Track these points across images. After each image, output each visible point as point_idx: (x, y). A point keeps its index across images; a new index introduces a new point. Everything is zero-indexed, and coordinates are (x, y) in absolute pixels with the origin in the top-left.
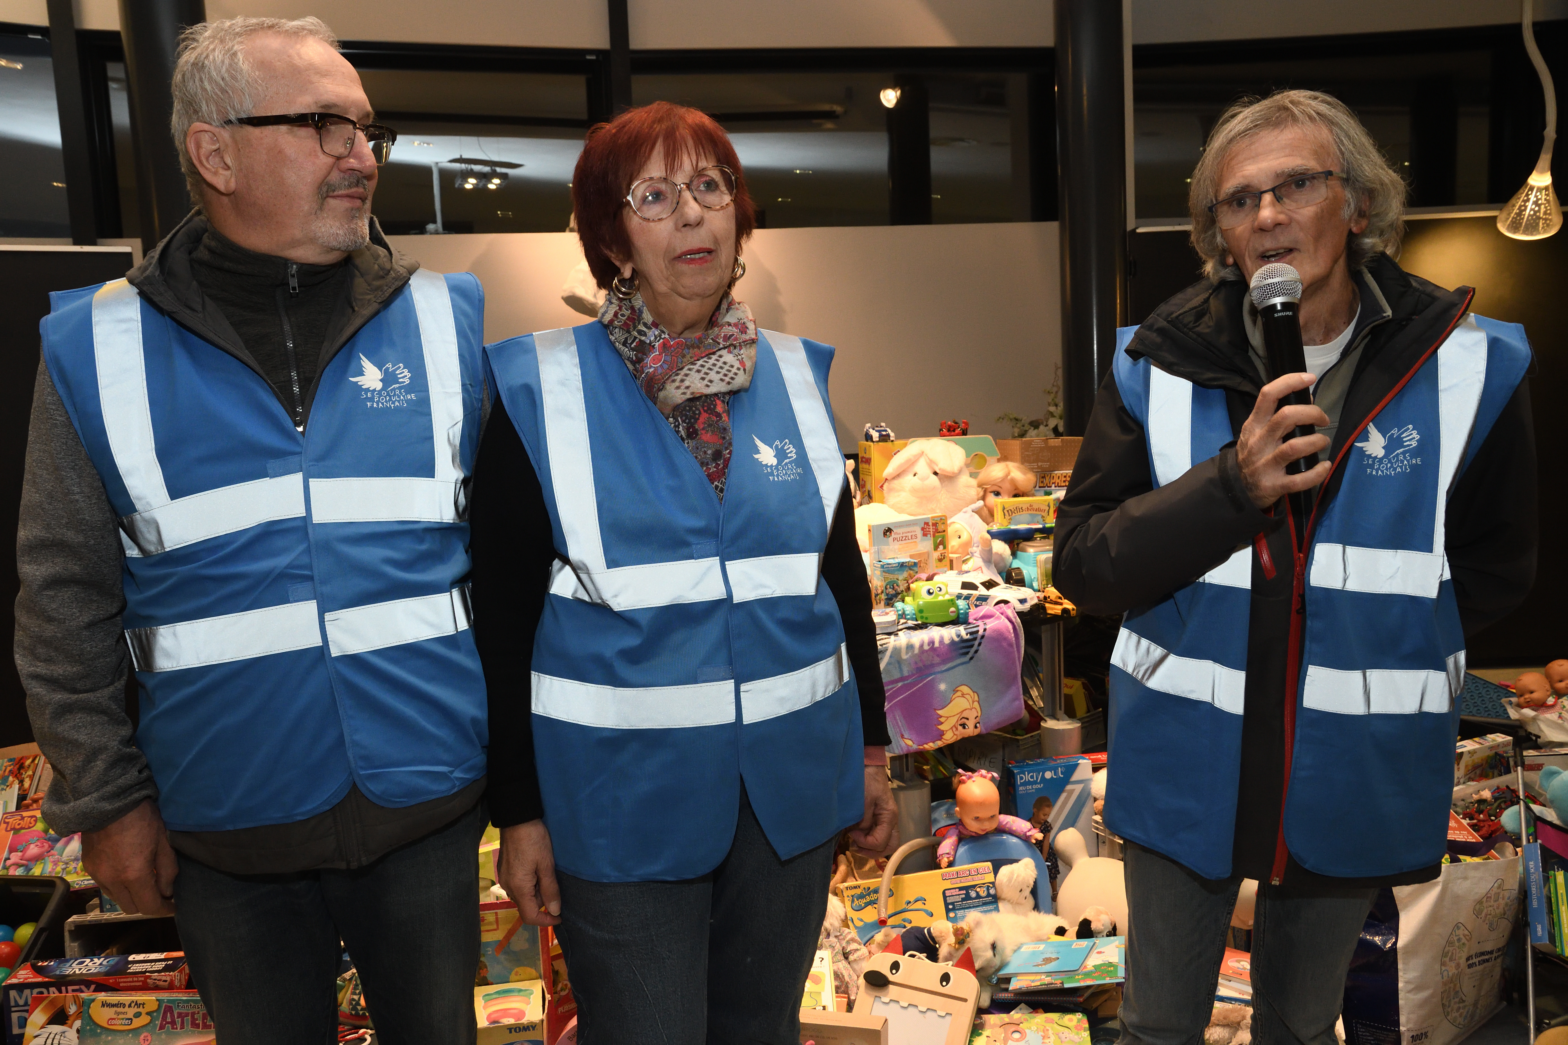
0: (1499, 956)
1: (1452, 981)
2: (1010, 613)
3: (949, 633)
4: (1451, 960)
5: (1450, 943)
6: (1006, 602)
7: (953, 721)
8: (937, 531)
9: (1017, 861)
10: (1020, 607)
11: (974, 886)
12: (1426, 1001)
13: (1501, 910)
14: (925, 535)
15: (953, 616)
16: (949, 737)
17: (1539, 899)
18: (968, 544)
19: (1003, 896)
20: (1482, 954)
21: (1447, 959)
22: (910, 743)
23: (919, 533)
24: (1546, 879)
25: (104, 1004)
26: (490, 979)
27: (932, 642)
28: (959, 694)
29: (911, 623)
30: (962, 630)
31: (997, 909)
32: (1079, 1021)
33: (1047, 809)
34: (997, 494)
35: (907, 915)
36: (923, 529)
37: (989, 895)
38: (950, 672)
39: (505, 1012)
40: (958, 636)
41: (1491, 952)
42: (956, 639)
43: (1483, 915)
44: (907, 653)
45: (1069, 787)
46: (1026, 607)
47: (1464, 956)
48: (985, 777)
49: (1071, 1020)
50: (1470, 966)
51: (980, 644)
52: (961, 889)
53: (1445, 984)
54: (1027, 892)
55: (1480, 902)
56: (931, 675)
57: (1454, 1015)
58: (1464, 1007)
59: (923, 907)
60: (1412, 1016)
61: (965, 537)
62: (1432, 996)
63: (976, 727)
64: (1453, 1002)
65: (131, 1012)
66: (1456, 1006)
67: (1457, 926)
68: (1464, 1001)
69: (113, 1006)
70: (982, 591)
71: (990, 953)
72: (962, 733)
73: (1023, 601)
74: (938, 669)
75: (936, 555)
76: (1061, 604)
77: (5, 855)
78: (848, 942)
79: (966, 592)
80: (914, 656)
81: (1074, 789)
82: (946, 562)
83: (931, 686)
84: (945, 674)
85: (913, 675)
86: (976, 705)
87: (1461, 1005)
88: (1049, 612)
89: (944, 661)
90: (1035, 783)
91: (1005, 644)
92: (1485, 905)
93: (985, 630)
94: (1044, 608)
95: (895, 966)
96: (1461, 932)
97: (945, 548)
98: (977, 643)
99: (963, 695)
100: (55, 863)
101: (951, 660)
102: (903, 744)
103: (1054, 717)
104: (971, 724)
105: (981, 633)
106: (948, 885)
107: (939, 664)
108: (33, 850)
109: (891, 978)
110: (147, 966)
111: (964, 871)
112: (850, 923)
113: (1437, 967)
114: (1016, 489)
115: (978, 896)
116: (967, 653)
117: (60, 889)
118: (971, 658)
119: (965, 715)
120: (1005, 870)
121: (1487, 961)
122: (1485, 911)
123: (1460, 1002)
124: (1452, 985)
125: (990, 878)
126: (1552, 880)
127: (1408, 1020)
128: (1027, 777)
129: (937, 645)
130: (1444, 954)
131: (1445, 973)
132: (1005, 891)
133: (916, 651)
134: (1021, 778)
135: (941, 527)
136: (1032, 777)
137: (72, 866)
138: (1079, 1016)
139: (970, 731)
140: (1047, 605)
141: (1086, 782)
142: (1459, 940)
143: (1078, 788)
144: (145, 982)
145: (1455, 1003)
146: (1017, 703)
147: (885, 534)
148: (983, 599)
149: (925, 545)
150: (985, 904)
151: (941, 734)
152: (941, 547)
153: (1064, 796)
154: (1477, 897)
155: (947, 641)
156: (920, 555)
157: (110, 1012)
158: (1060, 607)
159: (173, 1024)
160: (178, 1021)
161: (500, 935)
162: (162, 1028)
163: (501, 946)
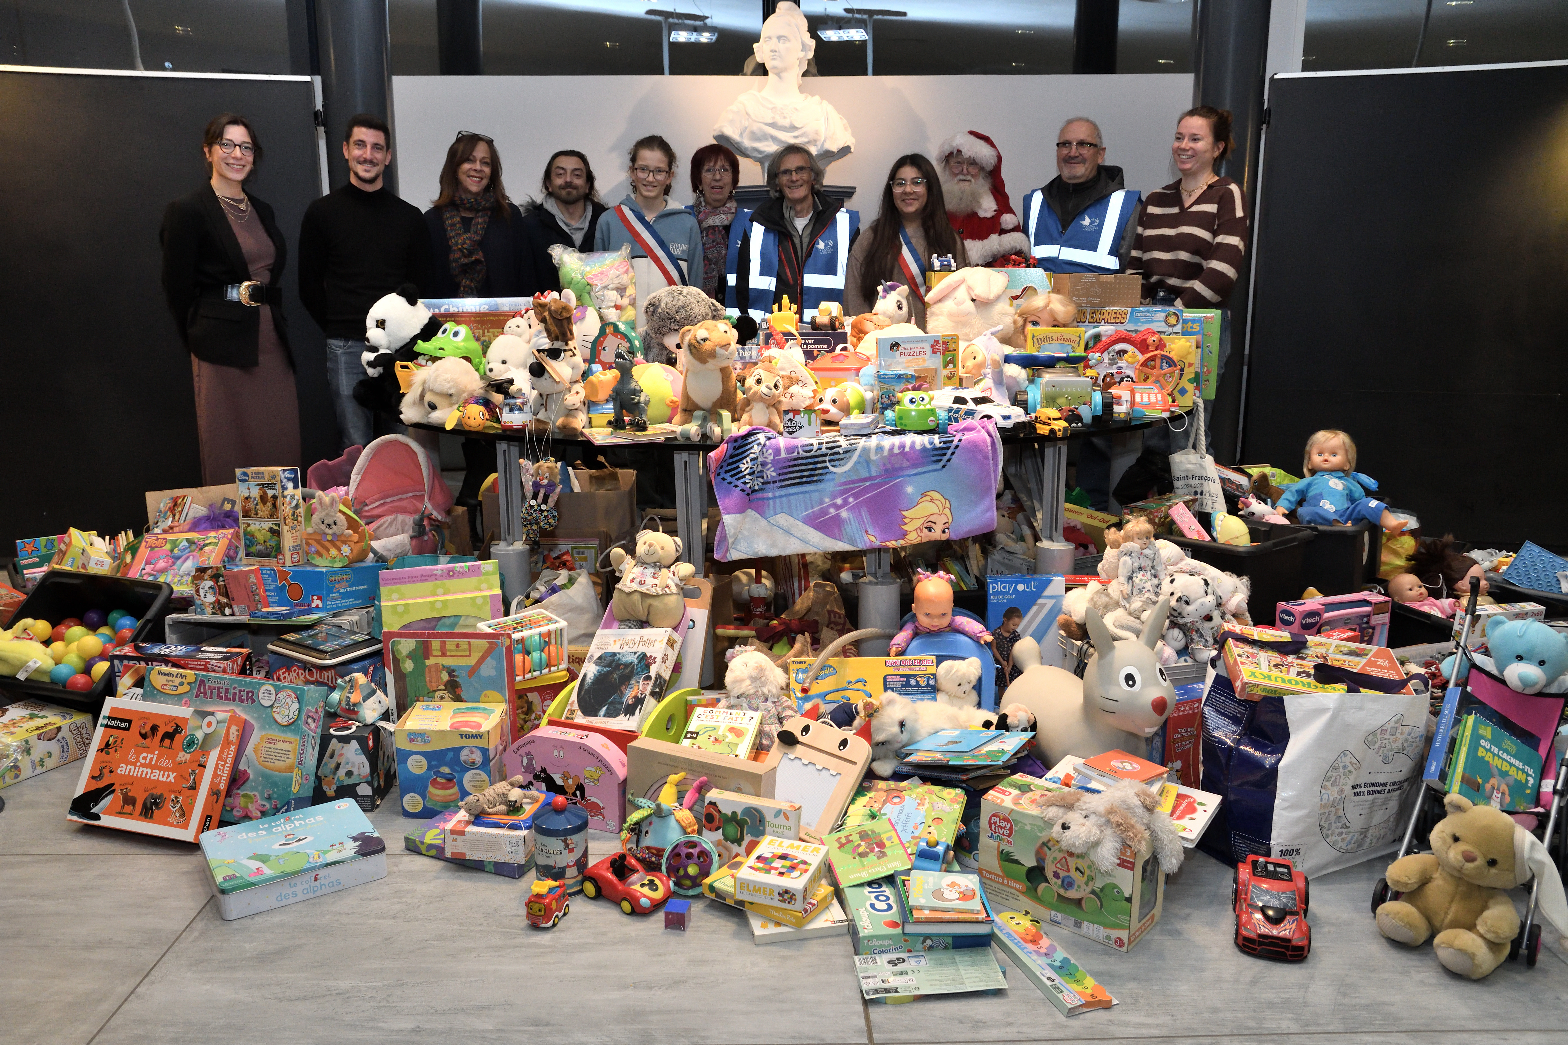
0: (1394, 790)
1: (1333, 806)
2: (991, 427)
3: (922, 441)
4: (1333, 785)
5: (1333, 768)
6: (989, 417)
7: (918, 523)
8: (947, 349)
9: (963, 659)
10: (1002, 423)
11: (915, 676)
12: (1299, 820)
13: (1399, 744)
14: (934, 352)
15: (932, 426)
16: (913, 538)
17: (1443, 739)
18: (982, 365)
19: (942, 688)
20: (1373, 785)
21: (1329, 784)
22: (873, 539)
23: (928, 349)
24: (1457, 722)
25: (160, 673)
26: (463, 696)
27: (902, 446)
28: (928, 498)
29: (888, 428)
30: (936, 439)
31: (935, 699)
32: (957, 794)
33: (1016, 620)
34: (1035, 323)
35: (847, 693)
36: (932, 346)
37: (928, 685)
38: (919, 477)
39: (466, 723)
40: (931, 443)
41: (1385, 785)
42: (928, 446)
43: (1377, 746)
44: (876, 454)
45: (1040, 601)
46: (1009, 424)
47: (1351, 783)
48: (942, 578)
49: (949, 793)
50: (1356, 794)
51: (953, 454)
52: (902, 676)
53: (1323, 806)
54: (967, 687)
55: (1374, 733)
56: (899, 477)
57: (1334, 838)
58: (1349, 833)
59: (862, 687)
60: (1283, 832)
61: (979, 359)
62: (1308, 816)
63: (944, 532)
64: (1334, 826)
65: (178, 681)
66: (1338, 831)
67: (1344, 753)
68: (1347, 827)
69: (166, 675)
70: (971, 405)
71: (896, 729)
72: (926, 536)
73: (1006, 418)
74: (907, 472)
75: (945, 372)
76: (1049, 425)
77: (142, 566)
78: (784, 709)
79: (956, 406)
80: (882, 458)
81: (1045, 604)
82: (956, 380)
83: (898, 488)
84: (914, 478)
85: (880, 476)
86: (947, 511)
87: (1344, 830)
88: (1039, 431)
89: (914, 466)
90: (1007, 593)
91: (980, 456)
92: (1379, 737)
93: (960, 440)
94: (1035, 428)
95: (806, 729)
96: (1348, 760)
97: (954, 366)
98: (950, 452)
99: (932, 500)
100: (174, 576)
101: (923, 465)
102: (867, 540)
103: (1051, 538)
104: (938, 529)
105: (956, 442)
106: (890, 671)
107: (907, 468)
108: (161, 564)
109: (801, 739)
110: (211, 656)
111: (907, 661)
112: (792, 694)
113: (1317, 789)
114: (1055, 320)
115: (918, 685)
116: (940, 461)
117: (165, 592)
118: (944, 466)
119: (932, 519)
120: (946, 664)
121: (1379, 792)
122: (1379, 743)
123: (1342, 827)
124: (1333, 809)
125: (931, 670)
126: (1463, 723)
127: (1279, 836)
128: (999, 587)
129: (907, 449)
130: (1326, 778)
131: (1325, 797)
132: (943, 683)
133: (886, 453)
134: (994, 588)
135: (952, 346)
136: (1004, 588)
137: (185, 578)
138: (959, 791)
139: (937, 535)
140: (1037, 425)
141: (1058, 598)
142: (1345, 767)
143: (1050, 603)
144: (205, 666)
145: (1337, 827)
146: (989, 514)
147: (892, 348)
148: (970, 413)
149: (933, 362)
150: (923, 693)
151: (904, 534)
152: (951, 365)
153: (1034, 609)
154: (1371, 728)
155: (918, 447)
156: (927, 370)
157: (163, 679)
158: (1048, 428)
159: (205, 694)
160: (208, 692)
161: (472, 661)
162: (197, 696)
163: (473, 671)
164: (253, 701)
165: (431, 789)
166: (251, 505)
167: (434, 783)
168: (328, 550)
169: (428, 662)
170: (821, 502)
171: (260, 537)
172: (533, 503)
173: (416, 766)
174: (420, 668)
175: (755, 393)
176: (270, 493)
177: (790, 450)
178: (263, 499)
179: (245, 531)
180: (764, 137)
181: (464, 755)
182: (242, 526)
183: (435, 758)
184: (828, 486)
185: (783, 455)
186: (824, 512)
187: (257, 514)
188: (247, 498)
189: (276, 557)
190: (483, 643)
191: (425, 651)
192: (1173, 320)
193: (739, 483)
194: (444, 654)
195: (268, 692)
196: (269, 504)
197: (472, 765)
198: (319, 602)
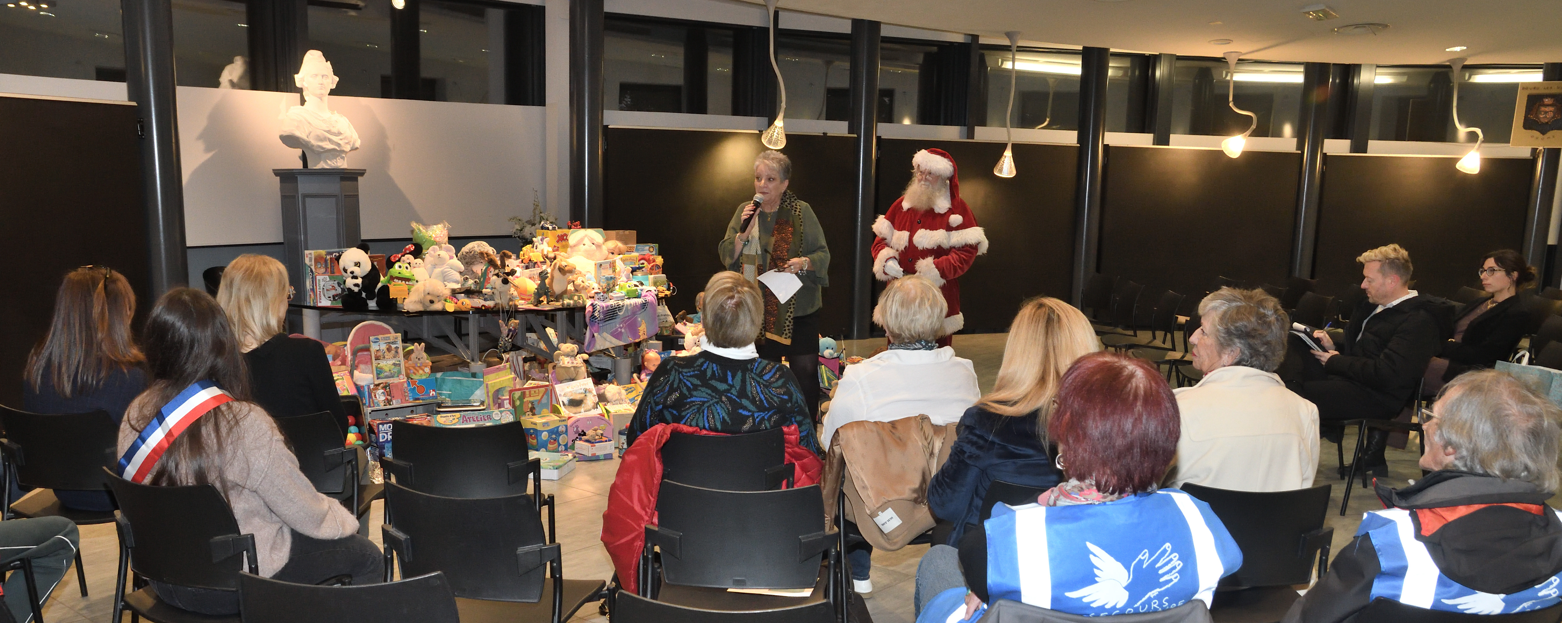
2: (653, 295)
3: (639, 301)
6: (650, 291)
7: (643, 333)
16: (642, 339)
22: (630, 339)
23: (609, 266)
34: (613, 253)
46: (656, 293)
48: (653, 352)
56: (635, 315)
63: (647, 335)
70: (640, 287)
72: (644, 337)
74: (638, 313)
76: (664, 292)
83: (635, 319)
85: (631, 315)
89: (639, 310)
97: (615, 273)
98: (646, 304)
99: (644, 323)
101: (641, 310)
105: (647, 301)
117: (359, 399)
118: (645, 310)
119: (644, 330)
147: (600, 266)
149: (610, 271)
151: (640, 337)
155: (639, 303)
158: (664, 294)
159: (466, 421)
160: (468, 420)
161: (539, 398)
162: (463, 422)
163: (540, 401)
164: (491, 419)
165: (549, 445)
166: (380, 354)
167: (550, 442)
168: (418, 371)
169: (525, 400)
170: (616, 326)
171: (387, 369)
172: (507, 339)
173: (545, 436)
174: (522, 403)
175: (583, 287)
176: (393, 346)
177: (607, 307)
178: (389, 350)
179: (377, 368)
180: (325, 139)
181: (560, 429)
182: (374, 365)
183: (551, 432)
184: (618, 320)
185: (605, 309)
186: (617, 330)
187: (384, 357)
188: (378, 351)
189: (398, 376)
190: (543, 389)
191: (523, 395)
192: (652, 250)
193: (597, 320)
194: (530, 396)
195: (497, 414)
196: (393, 352)
197: (562, 433)
198: (434, 392)
